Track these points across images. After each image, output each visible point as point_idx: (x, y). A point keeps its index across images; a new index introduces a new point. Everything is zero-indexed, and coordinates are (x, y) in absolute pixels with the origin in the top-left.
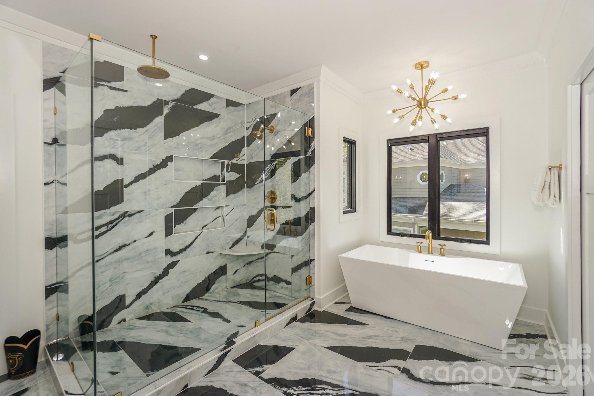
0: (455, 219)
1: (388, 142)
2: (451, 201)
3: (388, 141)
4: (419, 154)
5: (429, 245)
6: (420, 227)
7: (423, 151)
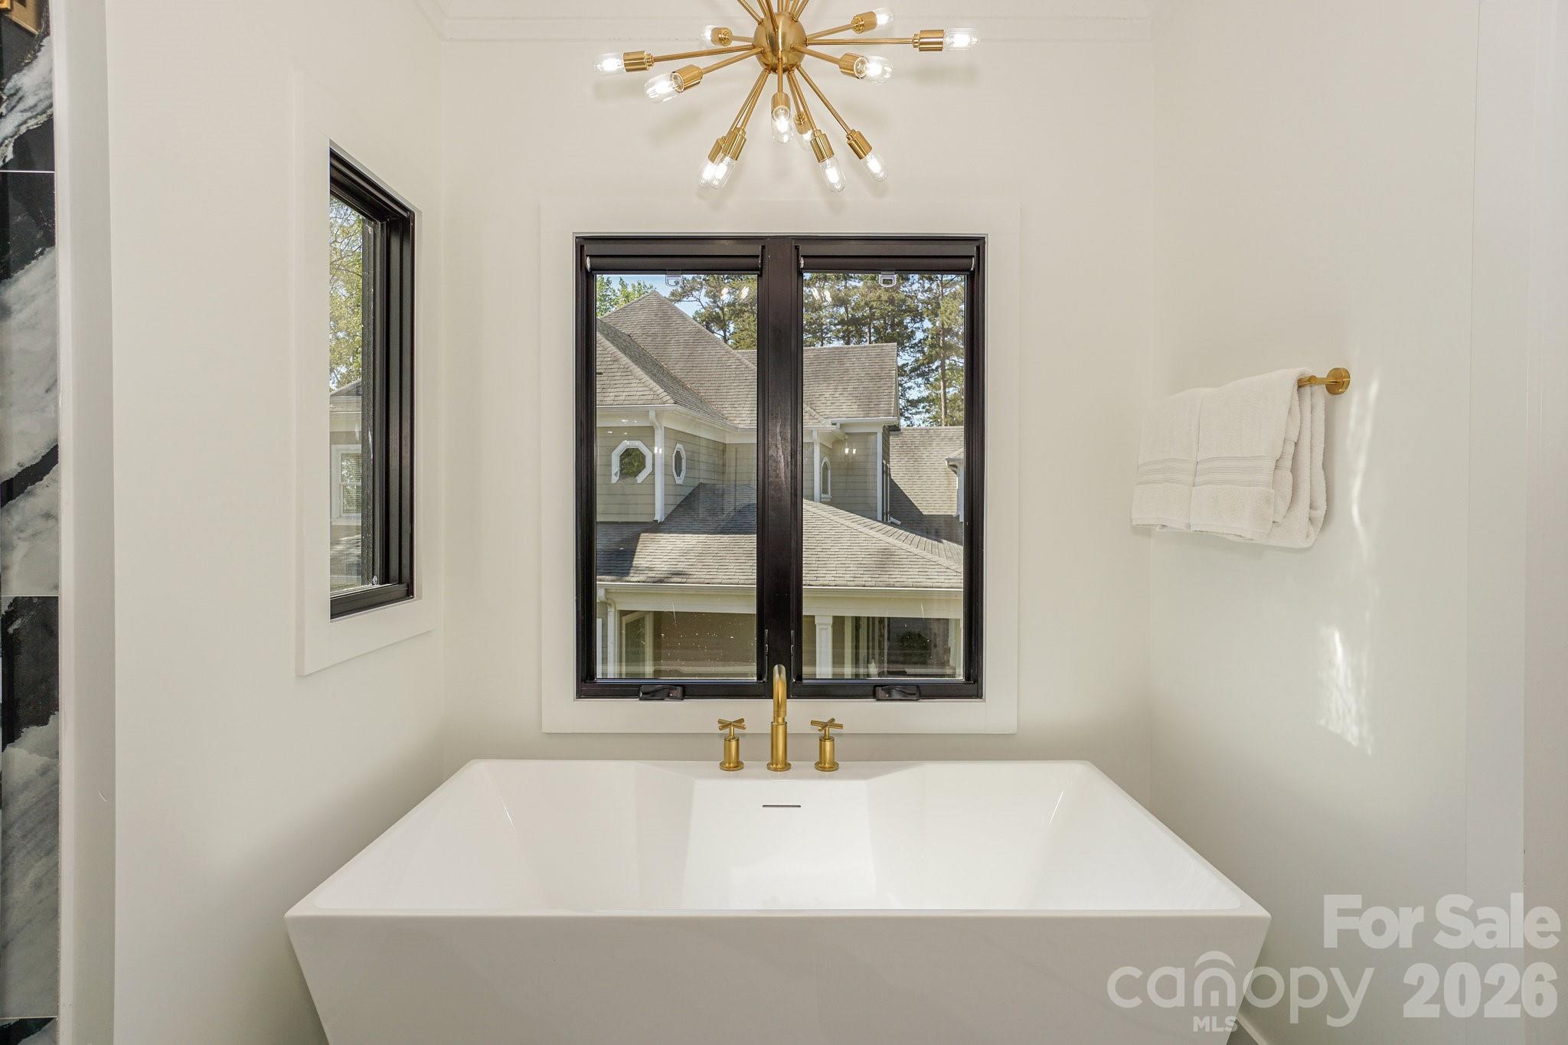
0: (720, 583)
1: (582, 247)
2: (704, 533)
3: (583, 244)
4: (616, 390)
5: (774, 729)
6: (623, 613)
7: (630, 381)
